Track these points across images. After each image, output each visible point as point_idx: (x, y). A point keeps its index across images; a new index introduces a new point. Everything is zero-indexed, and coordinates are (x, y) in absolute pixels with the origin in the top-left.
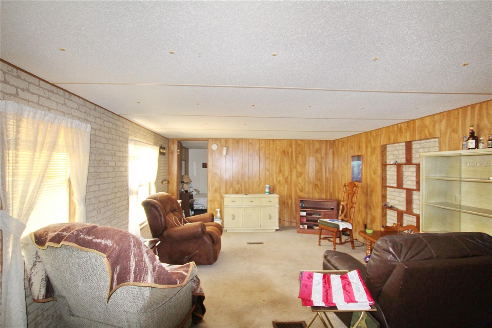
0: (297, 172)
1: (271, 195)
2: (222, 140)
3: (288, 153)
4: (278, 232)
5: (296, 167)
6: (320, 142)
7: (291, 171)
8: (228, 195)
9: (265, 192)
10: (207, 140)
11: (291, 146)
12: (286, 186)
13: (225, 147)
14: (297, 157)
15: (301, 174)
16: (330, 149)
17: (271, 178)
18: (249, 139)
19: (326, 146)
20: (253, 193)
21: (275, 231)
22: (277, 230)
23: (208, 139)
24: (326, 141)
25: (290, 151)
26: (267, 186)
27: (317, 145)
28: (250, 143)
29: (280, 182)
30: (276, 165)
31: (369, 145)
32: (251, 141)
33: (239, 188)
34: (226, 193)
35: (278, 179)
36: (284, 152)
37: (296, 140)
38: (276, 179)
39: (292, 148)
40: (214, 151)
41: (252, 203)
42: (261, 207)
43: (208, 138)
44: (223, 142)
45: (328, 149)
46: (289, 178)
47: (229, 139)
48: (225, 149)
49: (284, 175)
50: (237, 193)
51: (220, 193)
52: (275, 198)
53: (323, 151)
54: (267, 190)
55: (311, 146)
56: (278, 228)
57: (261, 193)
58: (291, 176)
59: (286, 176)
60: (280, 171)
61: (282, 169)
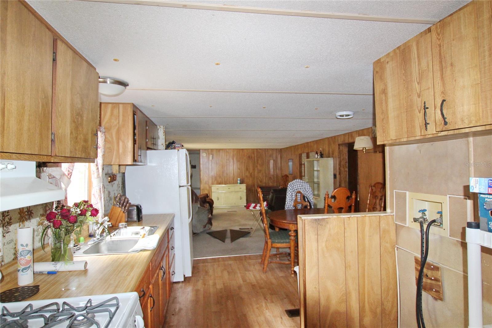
0: (258, 169)
1: (241, 185)
3: (252, 157)
5: (257, 166)
6: (273, 149)
7: (254, 169)
9: (237, 183)
11: (254, 153)
12: (251, 179)
13: (211, 154)
14: (257, 160)
15: (260, 171)
16: (278, 155)
17: (241, 174)
18: (226, 149)
19: (276, 152)
20: (230, 183)
21: (244, 207)
23: (200, 149)
24: (276, 149)
26: (239, 179)
27: (270, 152)
28: (227, 152)
29: (247, 176)
30: (244, 166)
32: (228, 150)
33: (221, 181)
34: (213, 184)
35: (246, 175)
36: (249, 157)
37: (257, 149)
38: (245, 174)
39: (254, 154)
40: (204, 157)
41: (229, 190)
42: (235, 192)
44: (210, 151)
46: (253, 173)
47: (214, 149)
48: (211, 156)
49: (249, 172)
50: (220, 184)
51: (208, 184)
52: (244, 186)
53: (274, 156)
54: (239, 182)
55: (267, 153)
57: (235, 184)
58: (254, 172)
59: (251, 172)
60: (247, 169)
61: (248, 167)
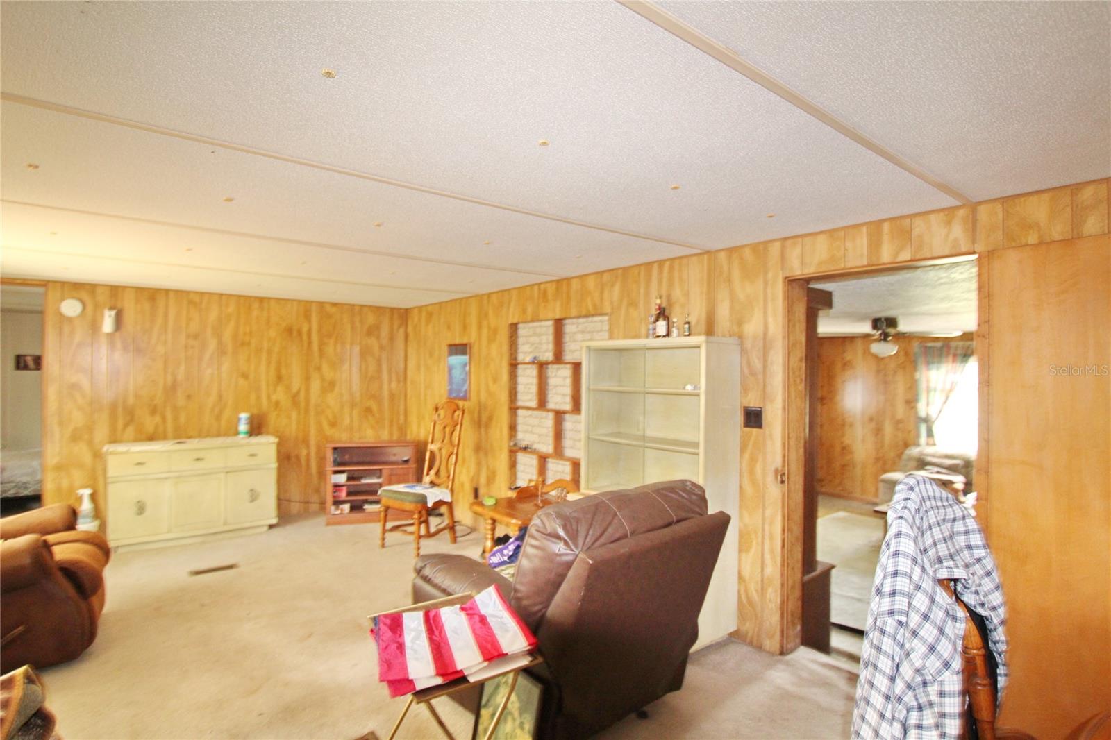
0: (323, 379)
1: (255, 440)
2: (99, 291)
3: (300, 333)
4: (275, 531)
5: (319, 369)
6: (379, 310)
7: (307, 379)
8: (121, 448)
9: (237, 433)
10: (45, 284)
11: (307, 316)
12: (294, 415)
13: (111, 308)
14: (322, 345)
16: (399, 327)
17: (253, 397)
18: (188, 293)
19: (391, 319)
20: (202, 434)
21: (265, 528)
22: (271, 527)
23: (48, 282)
24: (392, 310)
25: (305, 329)
26: (244, 416)
27: (370, 319)
28: (191, 302)
29: (277, 404)
30: (269, 363)
31: (485, 323)
32: (197, 299)
33: (157, 427)
34: (114, 440)
35: (274, 398)
36: (289, 331)
37: (321, 304)
38: (269, 397)
39: (310, 322)
40: (70, 320)
41: (199, 465)
42: (227, 472)
43: (46, 279)
44: (102, 297)
45: (396, 327)
46: (302, 394)
47: (125, 288)
48: (110, 316)
49: (288, 388)
50: (151, 438)
51: (90, 443)
52: (267, 446)
53: (385, 332)
54: (243, 427)
55: (357, 319)
56: (274, 521)
57: (226, 434)
58: (308, 390)
59: (295, 389)
60: (279, 378)
61: (283, 371)
